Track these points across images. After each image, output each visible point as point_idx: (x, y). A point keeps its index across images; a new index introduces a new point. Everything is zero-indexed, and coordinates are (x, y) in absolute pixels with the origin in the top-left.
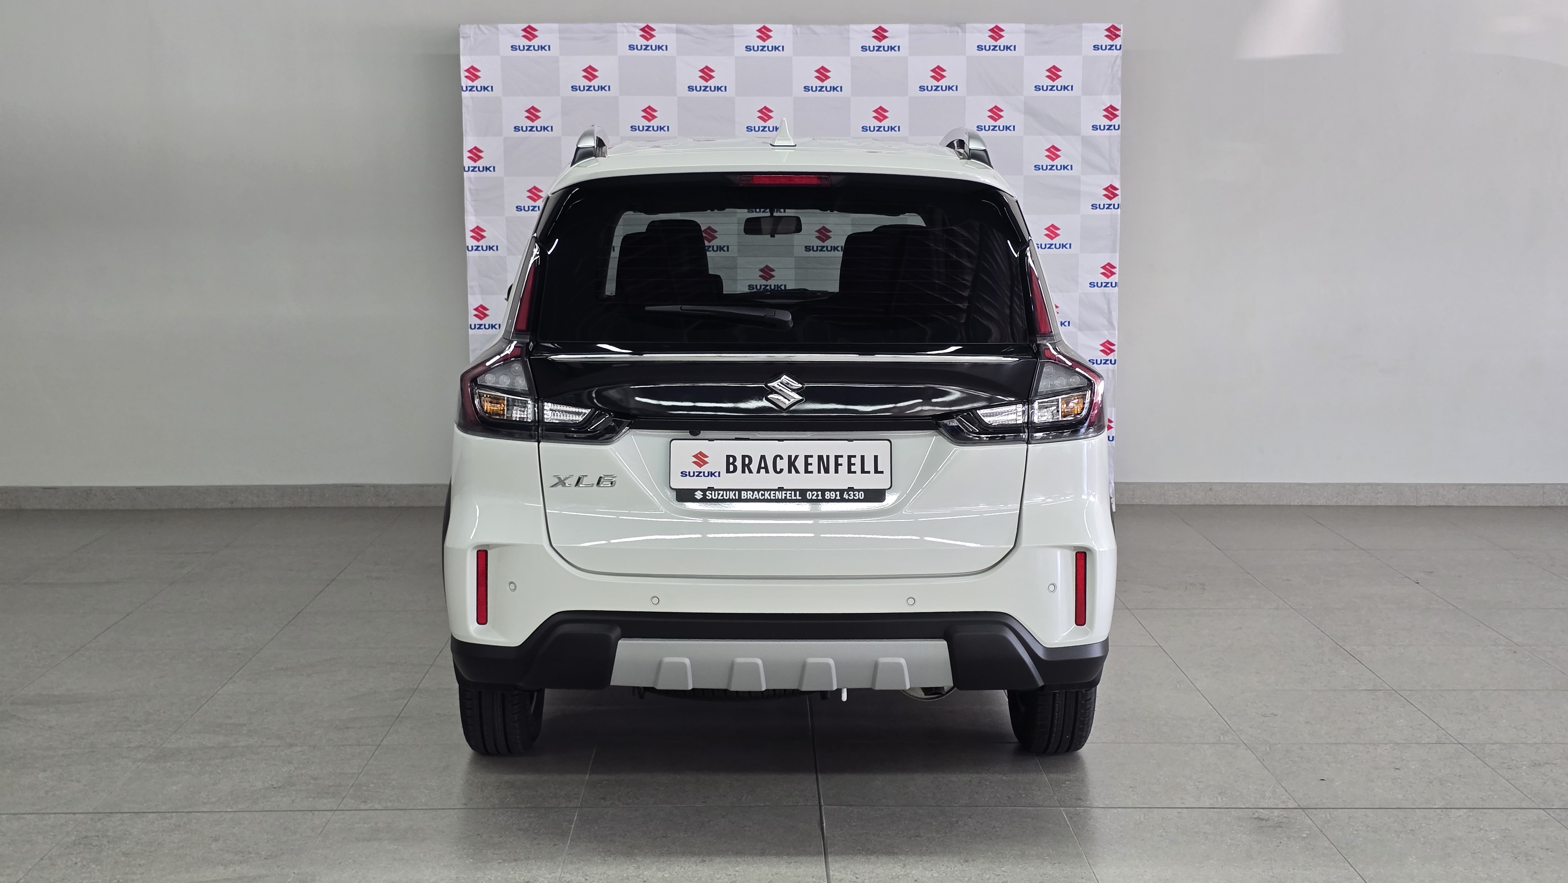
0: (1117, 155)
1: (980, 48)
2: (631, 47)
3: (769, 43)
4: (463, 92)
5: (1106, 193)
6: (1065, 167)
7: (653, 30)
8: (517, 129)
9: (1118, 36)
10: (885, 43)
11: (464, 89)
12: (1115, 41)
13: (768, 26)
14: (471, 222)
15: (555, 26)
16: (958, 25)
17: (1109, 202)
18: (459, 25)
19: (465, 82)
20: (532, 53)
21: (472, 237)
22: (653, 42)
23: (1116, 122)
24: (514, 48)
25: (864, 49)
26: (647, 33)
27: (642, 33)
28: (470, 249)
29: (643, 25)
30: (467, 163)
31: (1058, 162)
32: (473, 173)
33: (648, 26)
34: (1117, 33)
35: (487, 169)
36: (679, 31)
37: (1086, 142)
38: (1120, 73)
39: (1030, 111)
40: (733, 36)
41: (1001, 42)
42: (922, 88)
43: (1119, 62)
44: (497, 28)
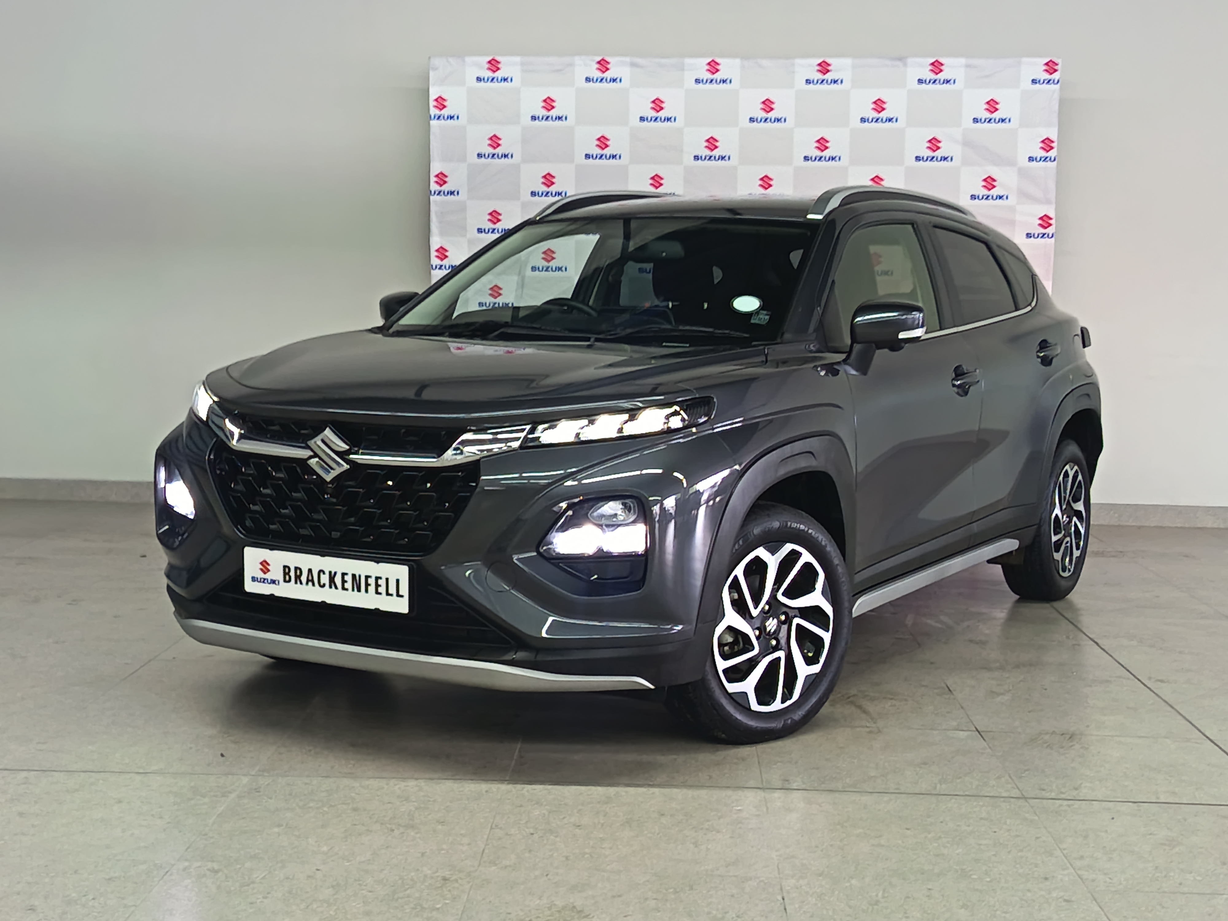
0: (1052, 185)
1: (920, 81)
2: (588, 80)
3: (718, 76)
4: (431, 122)
5: (1040, 222)
6: (1001, 197)
7: (608, 63)
8: (480, 156)
9: (1056, 71)
10: (829, 76)
11: (433, 117)
12: (1053, 75)
13: (718, 60)
14: (436, 242)
15: (518, 59)
16: (900, 59)
17: (1043, 231)
18: (429, 58)
19: (434, 111)
20: (495, 85)
21: (437, 257)
22: (608, 75)
23: (1052, 154)
24: (479, 79)
25: (808, 82)
26: (603, 65)
27: (597, 66)
28: (434, 267)
29: (599, 59)
30: (434, 187)
31: (994, 192)
32: (438, 197)
33: (603, 60)
34: (1056, 67)
35: (452, 193)
36: (633, 65)
37: (1022, 172)
38: (1056, 107)
39: (967, 143)
40: (683, 70)
41: (941, 76)
42: (863, 120)
43: (1056, 96)
44: (464, 61)
